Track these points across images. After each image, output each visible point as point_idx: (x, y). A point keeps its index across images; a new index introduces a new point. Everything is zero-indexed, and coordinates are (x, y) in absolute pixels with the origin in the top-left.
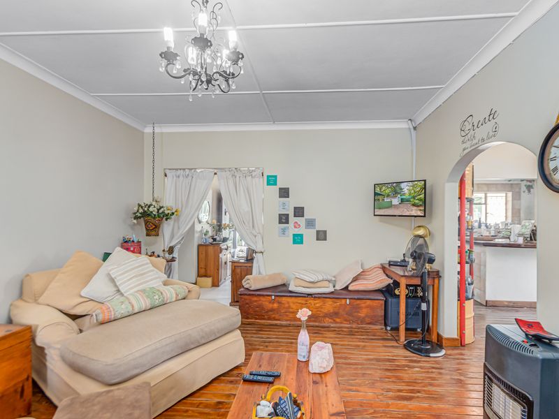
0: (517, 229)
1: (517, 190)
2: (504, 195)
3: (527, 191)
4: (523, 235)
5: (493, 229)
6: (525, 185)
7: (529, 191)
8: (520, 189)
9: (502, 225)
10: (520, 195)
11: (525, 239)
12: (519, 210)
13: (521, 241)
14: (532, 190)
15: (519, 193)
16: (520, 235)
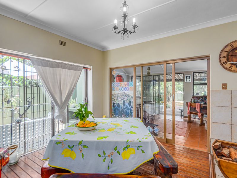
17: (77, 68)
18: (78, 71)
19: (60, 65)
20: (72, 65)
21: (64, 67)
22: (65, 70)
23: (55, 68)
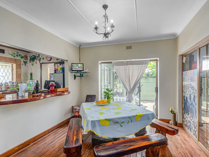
0: (23, 86)
1: (19, 63)
2: (11, 65)
3: (24, 64)
4: (29, 91)
5: (3, 86)
6: (23, 61)
7: (25, 65)
8: (21, 62)
9: (10, 83)
10: (21, 66)
11: (29, 94)
12: (20, 74)
13: (26, 96)
14: (26, 64)
15: (20, 65)
16: (26, 91)
17: (143, 62)
18: (145, 64)
19: (129, 63)
20: (138, 61)
21: (132, 63)
22: (133, 65)
23: (125, 66)
